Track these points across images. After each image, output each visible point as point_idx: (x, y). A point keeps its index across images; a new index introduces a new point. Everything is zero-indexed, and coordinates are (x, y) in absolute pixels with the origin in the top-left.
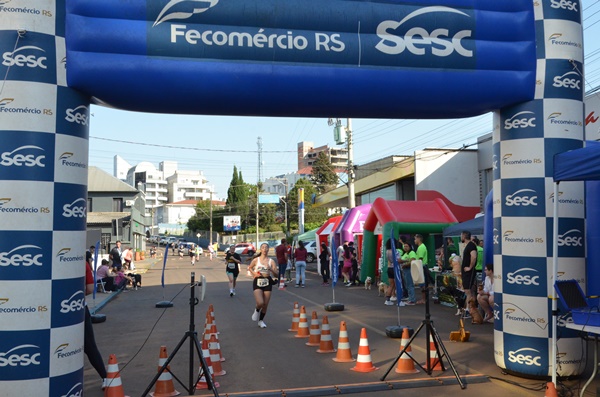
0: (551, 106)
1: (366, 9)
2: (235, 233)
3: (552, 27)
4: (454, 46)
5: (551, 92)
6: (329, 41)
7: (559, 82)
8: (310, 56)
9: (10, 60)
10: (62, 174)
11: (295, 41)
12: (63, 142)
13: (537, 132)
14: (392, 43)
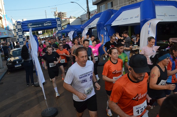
0: (58, 28)
1: (43, 23)
2: (41, 35)
3: (58, 22)
4: (50, 24)
5: (58, 27)
6: (40, 25)
7: (59, 26)
8: (39, 27)
9: (19, 30)
10: (23, 37)
11: (38, 26)
12: (23, 35)
13: (57, 30)
14: (45, 25)
